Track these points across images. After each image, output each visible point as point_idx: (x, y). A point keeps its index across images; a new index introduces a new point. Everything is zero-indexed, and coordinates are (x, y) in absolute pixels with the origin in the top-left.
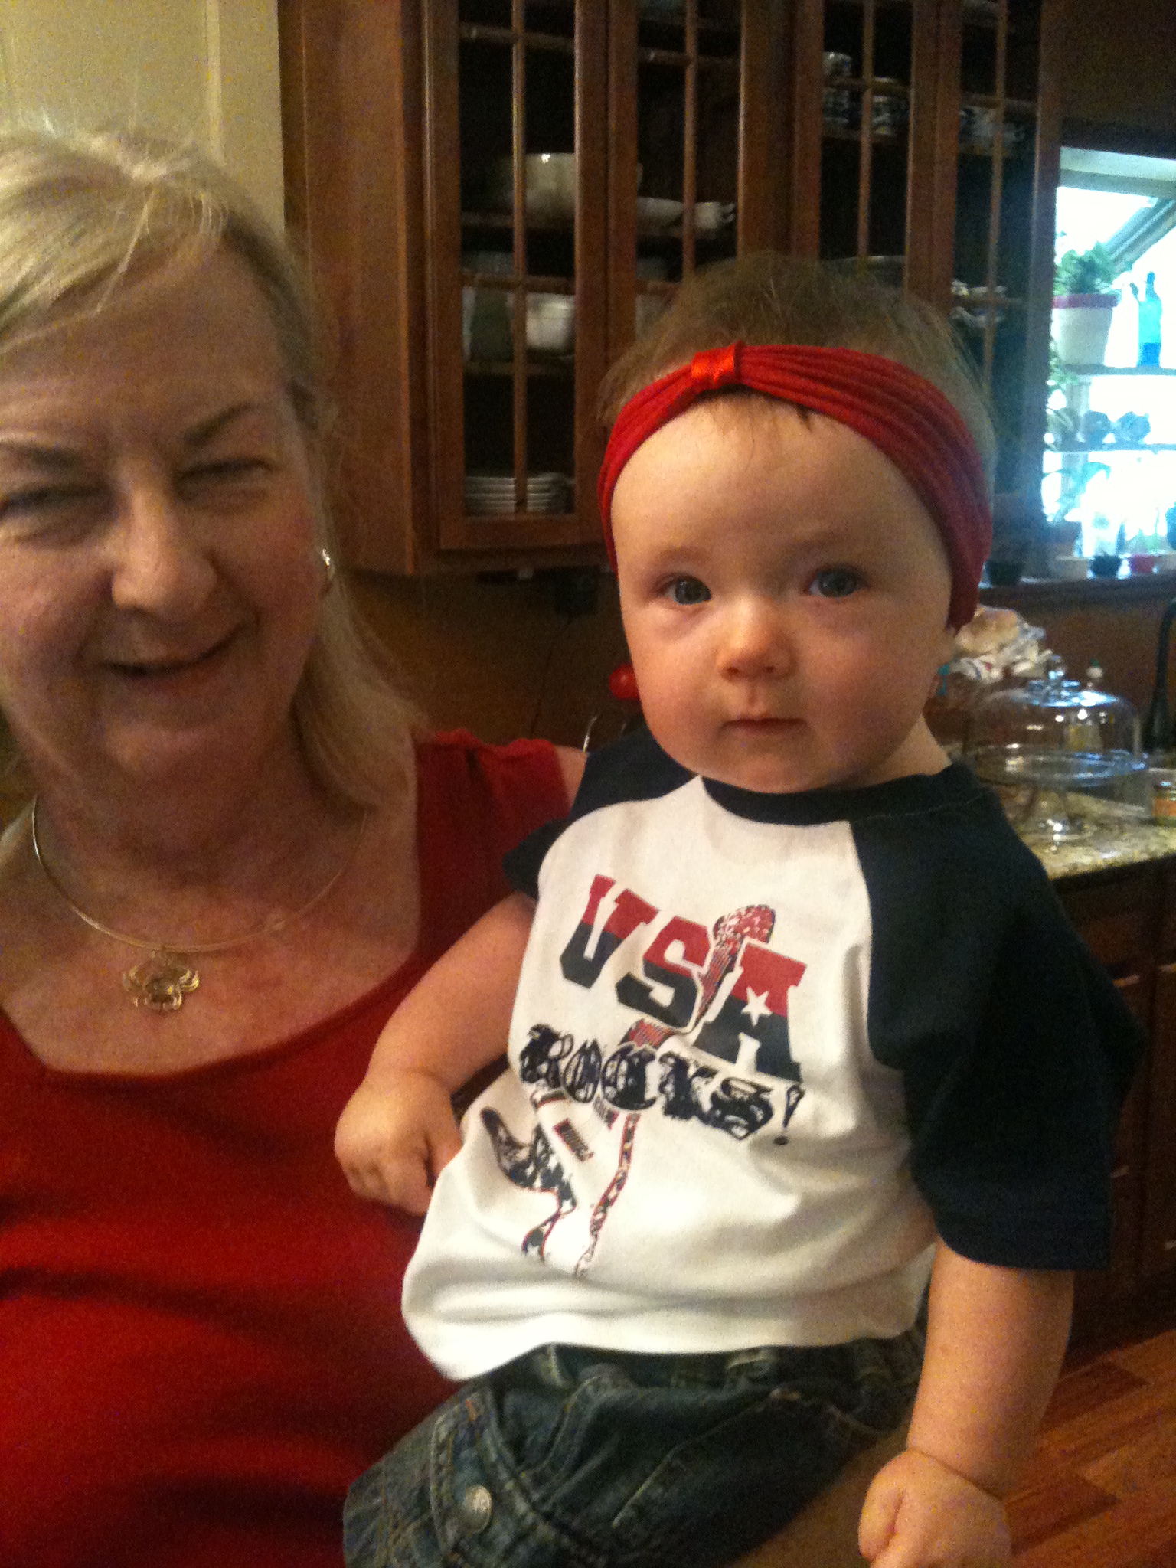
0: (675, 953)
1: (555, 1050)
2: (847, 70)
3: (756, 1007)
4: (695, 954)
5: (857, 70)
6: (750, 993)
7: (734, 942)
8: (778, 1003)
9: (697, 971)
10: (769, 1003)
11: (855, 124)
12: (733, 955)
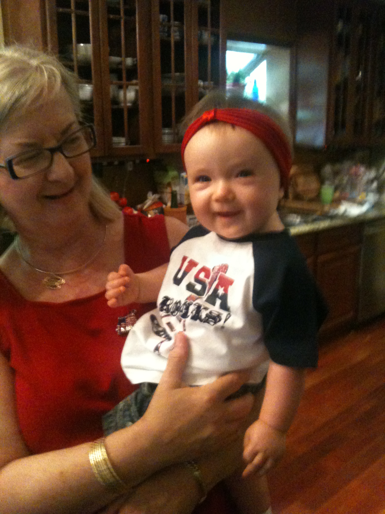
0: (202, 276)
1: (168, 303)
2: (166, 20)
3: (221, 291)
4: (207, 276)
5: (169, 21)
6: (220, 287)
7: (218, 273)
8: (226, 290)
9: (207, 281)
10: (224, 290)
11: (169, 36)
12: (217, 277)
